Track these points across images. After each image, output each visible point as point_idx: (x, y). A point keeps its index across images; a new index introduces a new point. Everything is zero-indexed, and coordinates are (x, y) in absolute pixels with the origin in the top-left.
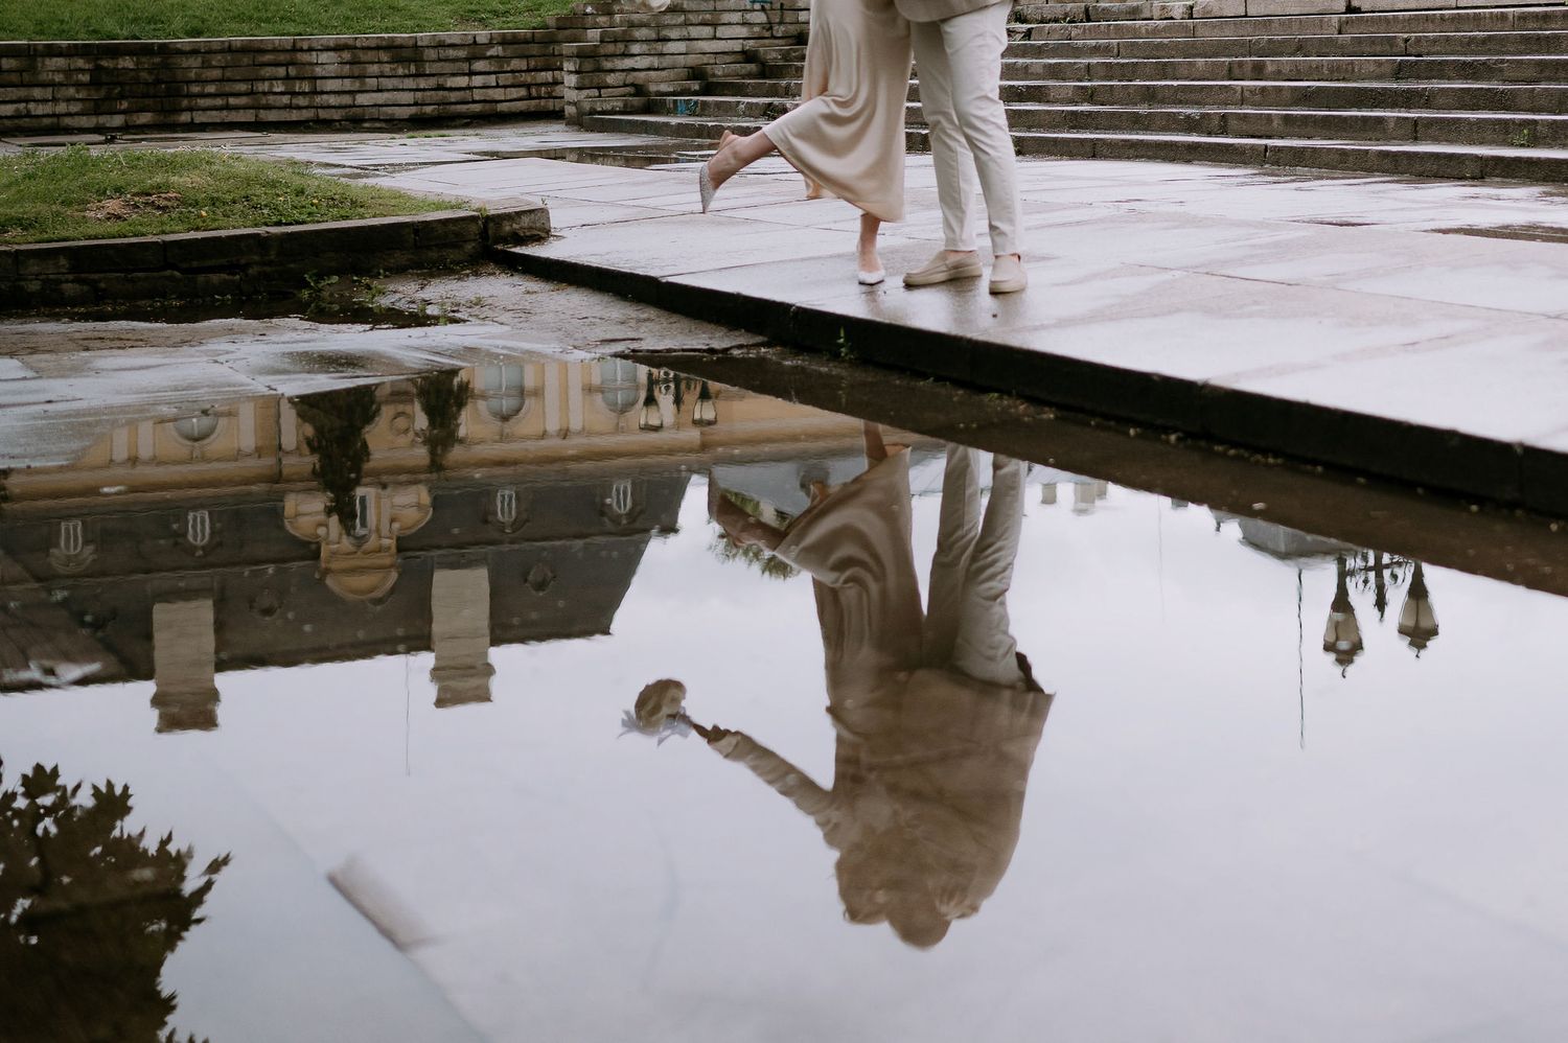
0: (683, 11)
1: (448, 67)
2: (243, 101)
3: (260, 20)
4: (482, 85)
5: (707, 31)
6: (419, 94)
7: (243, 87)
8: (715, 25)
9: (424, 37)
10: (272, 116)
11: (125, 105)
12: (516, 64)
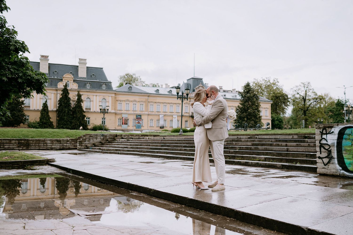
0: (93, 137)
1: (64, 143)
2: (38, 146)
3: (41, 136)
4: (68, 145)
5: (96, 139)
6: (60, 146)
7: (38, 145)
8: (96, 138)
9: (61, 139)
10: (41, 148)
11: (22, 146)
12: (73, 142)
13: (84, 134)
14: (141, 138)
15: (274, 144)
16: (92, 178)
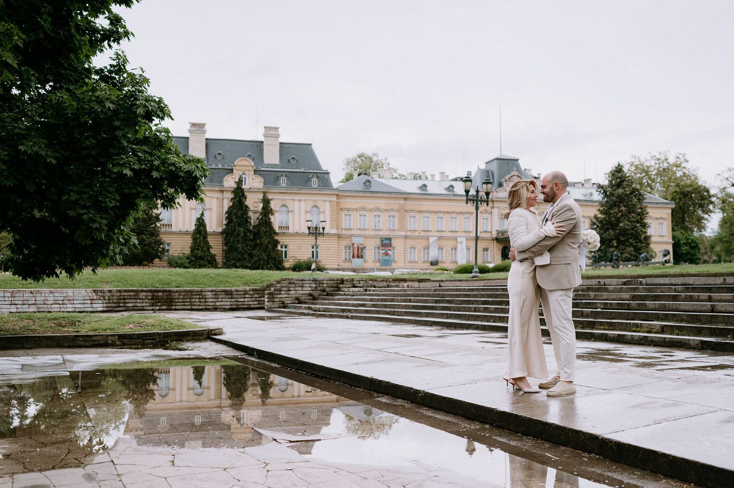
0: (295, 284)
1: (239, 296)
2: (188, 304)
3: (194, 284)
4: (248, 301)
5: (301, 288)
6: (232, 303)
7: (188, 300)
8: (302, 287)
9: (233, 289)
10: (195, 307)
12: (256, 296)
13: (278, 279)
14: (392, 286)
15: (680, 295)
16: (297, 368)
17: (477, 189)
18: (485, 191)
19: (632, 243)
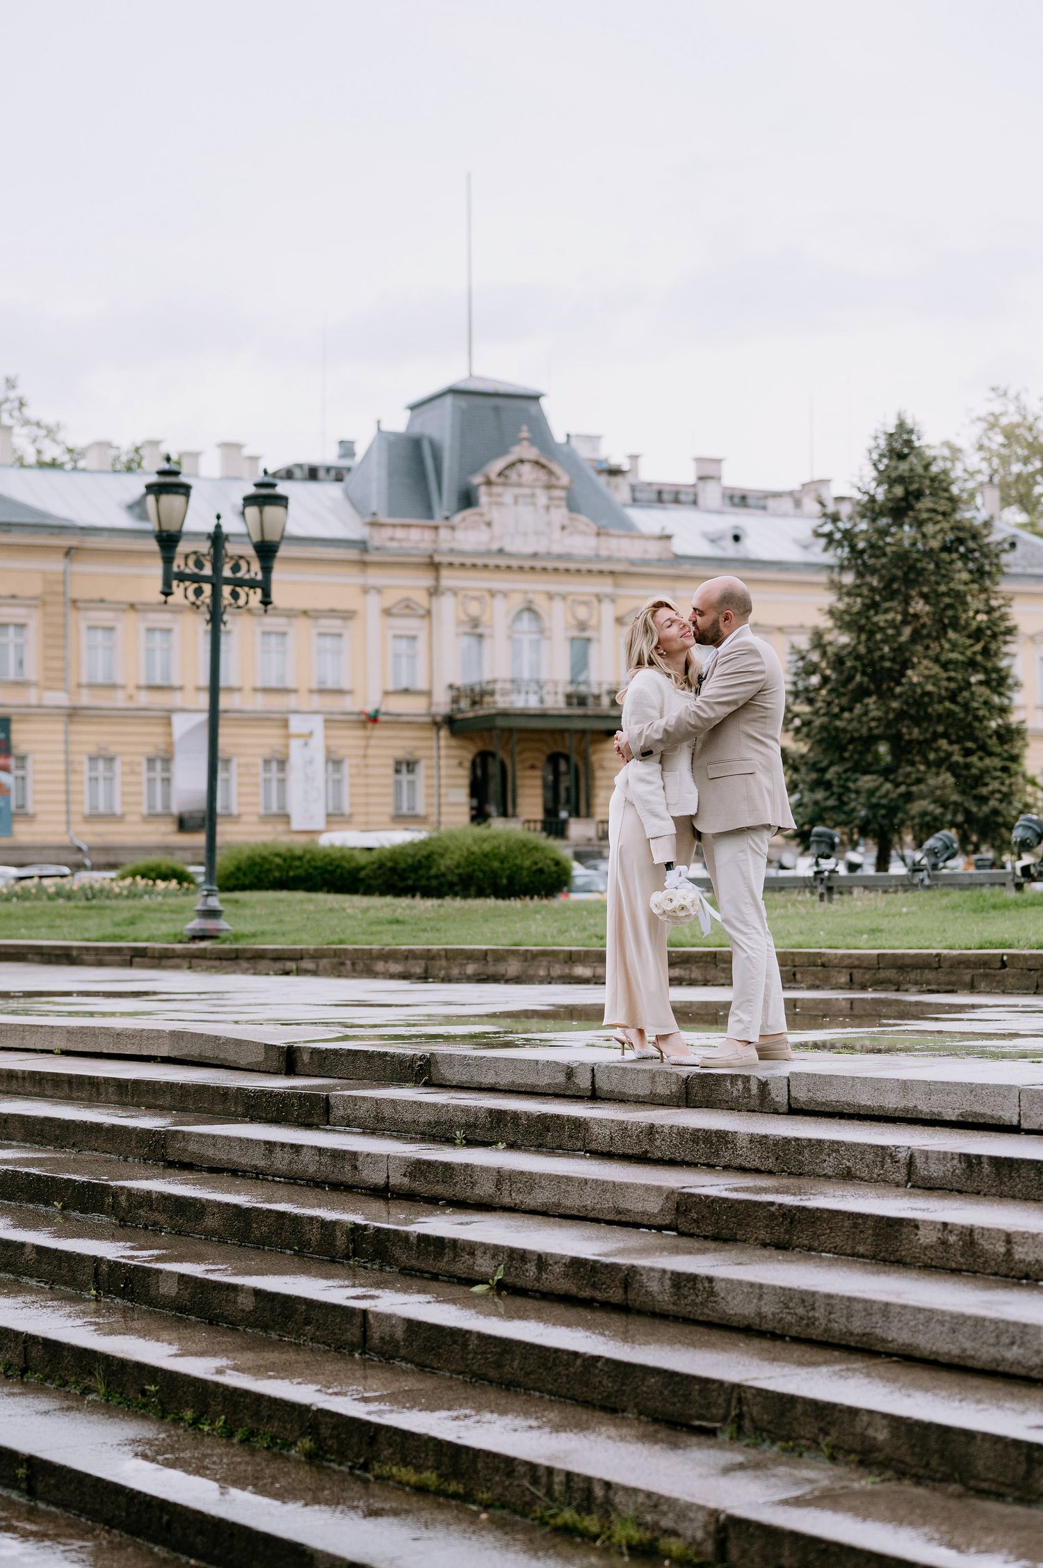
17: (218, 527)
18: (256, 538)
19: (949, 755)
